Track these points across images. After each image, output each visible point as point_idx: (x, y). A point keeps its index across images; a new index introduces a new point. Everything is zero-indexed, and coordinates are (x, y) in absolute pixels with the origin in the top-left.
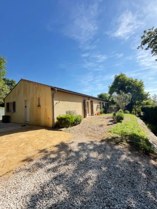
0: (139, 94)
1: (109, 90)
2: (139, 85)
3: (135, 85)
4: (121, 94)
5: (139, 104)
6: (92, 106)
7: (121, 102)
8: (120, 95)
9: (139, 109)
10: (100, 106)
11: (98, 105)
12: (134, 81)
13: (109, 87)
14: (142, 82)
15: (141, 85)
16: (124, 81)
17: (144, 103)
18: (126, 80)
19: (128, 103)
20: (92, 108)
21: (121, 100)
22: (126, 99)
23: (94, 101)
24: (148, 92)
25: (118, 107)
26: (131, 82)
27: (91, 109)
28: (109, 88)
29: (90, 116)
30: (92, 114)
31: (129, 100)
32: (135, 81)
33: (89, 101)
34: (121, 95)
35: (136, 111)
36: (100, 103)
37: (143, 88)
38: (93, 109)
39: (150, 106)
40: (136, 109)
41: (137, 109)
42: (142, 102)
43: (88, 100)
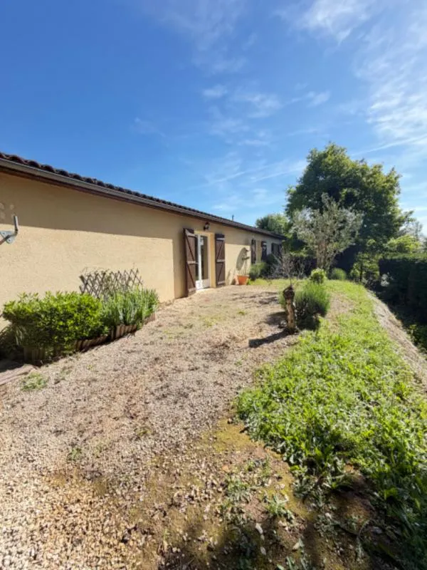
0: (381, 217)
1: (288, 203)
2: (383, 187)
3: (371, 186)
4: (327, 210)
5: (377, 249)
6: (220, 254)
7: (320, 239)
8: (321, 213)
9: (371, 263)
10: (253, 253)
11: (245, 251)
12: (371, 173)
13: (289, 192)
14: (396, 175)
15: (391, 188)
16: (339, 171)
17: (391, 245)
18: (345, 168)
19: (349, 243)
20: (219, 261)
21: (323, 231)
22: (340, 229)
23: (229, 234)
24: (408, 211)
25: (311, 256)
26: (360, 174)
27: (216, 263)
28: (289, 197)
29: (213, 287)
30: (219, 283)
31: (353, 234)
32: (375, 173)
33: (210, 235)
34: (325, 215)
35: (362, 269)
36: (253, 243)
37: (396, 197)
38: (223, 263)
39: (410, 256)
40: (364, 264)
41: (367, 264)
42: (385, 242)
43: (205, 229)
